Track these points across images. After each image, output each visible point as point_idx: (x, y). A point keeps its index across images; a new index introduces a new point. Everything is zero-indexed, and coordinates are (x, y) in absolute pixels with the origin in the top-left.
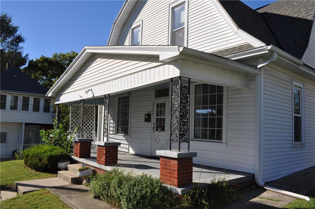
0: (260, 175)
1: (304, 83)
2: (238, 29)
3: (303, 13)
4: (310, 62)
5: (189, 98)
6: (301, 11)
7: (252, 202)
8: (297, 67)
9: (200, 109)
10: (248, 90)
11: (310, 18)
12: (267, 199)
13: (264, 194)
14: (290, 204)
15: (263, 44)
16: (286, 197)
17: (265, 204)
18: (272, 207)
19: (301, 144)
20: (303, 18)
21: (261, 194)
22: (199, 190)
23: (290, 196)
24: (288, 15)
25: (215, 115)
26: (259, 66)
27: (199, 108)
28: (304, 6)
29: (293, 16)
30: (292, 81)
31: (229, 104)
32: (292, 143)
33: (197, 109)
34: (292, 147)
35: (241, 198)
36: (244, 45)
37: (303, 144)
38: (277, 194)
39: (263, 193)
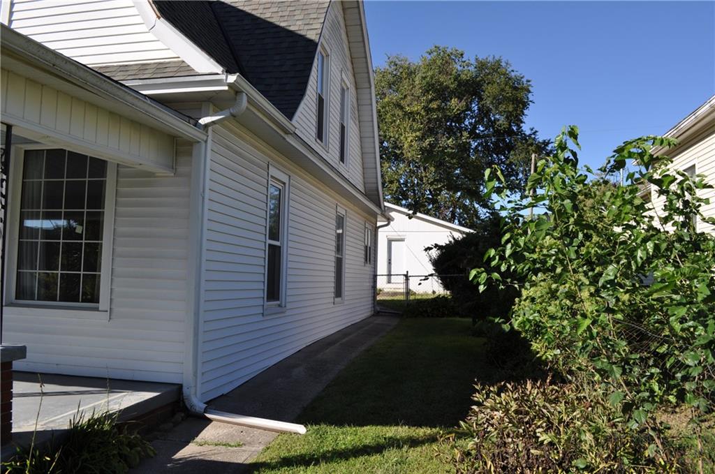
0: (196, 386)
1: (291, 174)
2: (159, 18)
3: (298, 23)
4: (304, 131)
5: (4, 183)
6: (296, 18)
7: (180, 459)
8: (282, 136)
9: (38, 218)
10: (172, 177)
11: (312, 35)
12: (216, 445)
13: (208, 433)
14: (268, 449)
15: (218, 69)
16: (257, 432)
17: (213, 458)
18: (230, 463)
19: (280, 306)
20: (299, 32)
21: (199, 433)
22: (33, 456)
23: (265, 429)
24: (268, 20)
25: (80, 237)
26: (203, 121)
27: (35, 216)
28: (301, 7)
29: (278, 23)
30: (268, 168)
31: (121, 209)
32: (263, 306)
33: (28, 219)
34: (263, 314)
35: (152, 455)
36: (169, 63)
37: (283, 306)
38: (236, 427)
39: (204, 431)
